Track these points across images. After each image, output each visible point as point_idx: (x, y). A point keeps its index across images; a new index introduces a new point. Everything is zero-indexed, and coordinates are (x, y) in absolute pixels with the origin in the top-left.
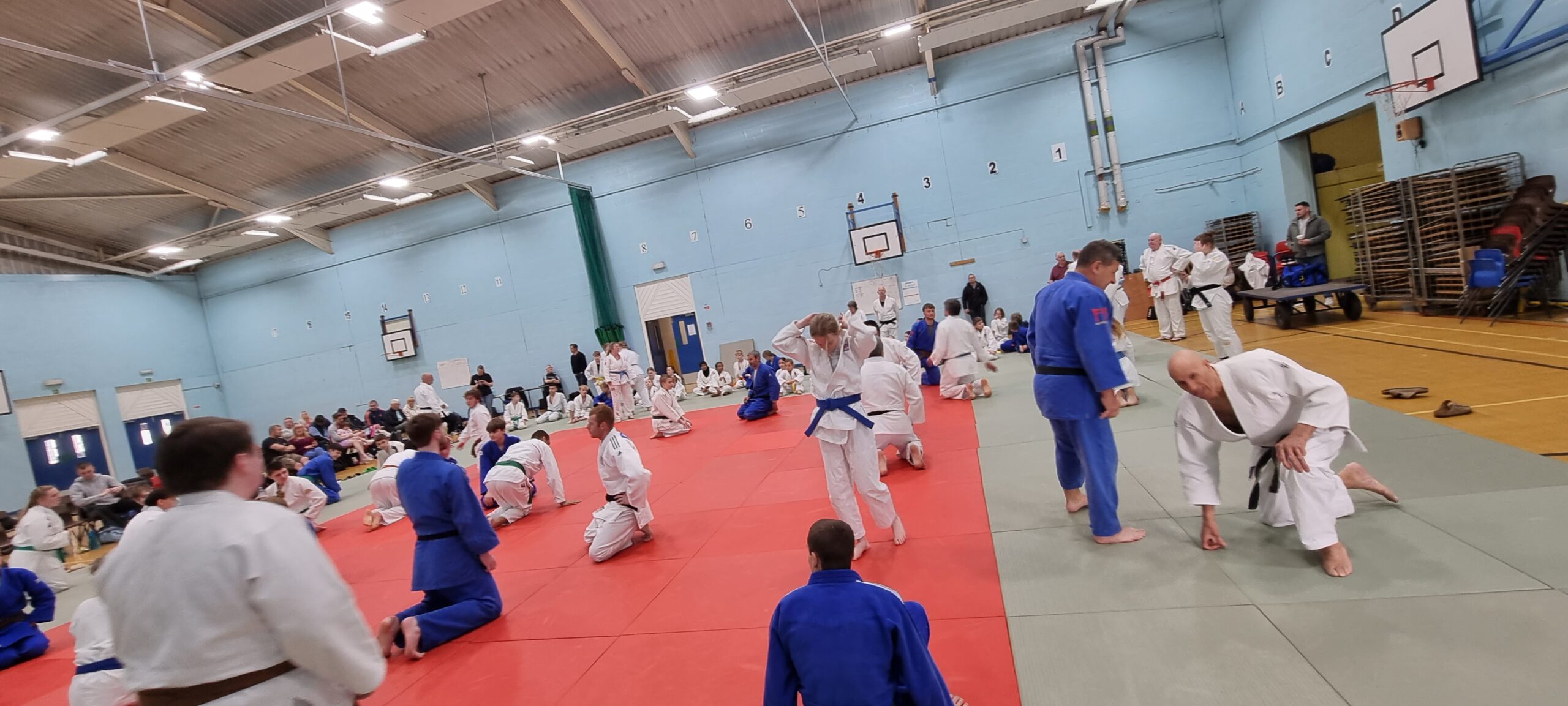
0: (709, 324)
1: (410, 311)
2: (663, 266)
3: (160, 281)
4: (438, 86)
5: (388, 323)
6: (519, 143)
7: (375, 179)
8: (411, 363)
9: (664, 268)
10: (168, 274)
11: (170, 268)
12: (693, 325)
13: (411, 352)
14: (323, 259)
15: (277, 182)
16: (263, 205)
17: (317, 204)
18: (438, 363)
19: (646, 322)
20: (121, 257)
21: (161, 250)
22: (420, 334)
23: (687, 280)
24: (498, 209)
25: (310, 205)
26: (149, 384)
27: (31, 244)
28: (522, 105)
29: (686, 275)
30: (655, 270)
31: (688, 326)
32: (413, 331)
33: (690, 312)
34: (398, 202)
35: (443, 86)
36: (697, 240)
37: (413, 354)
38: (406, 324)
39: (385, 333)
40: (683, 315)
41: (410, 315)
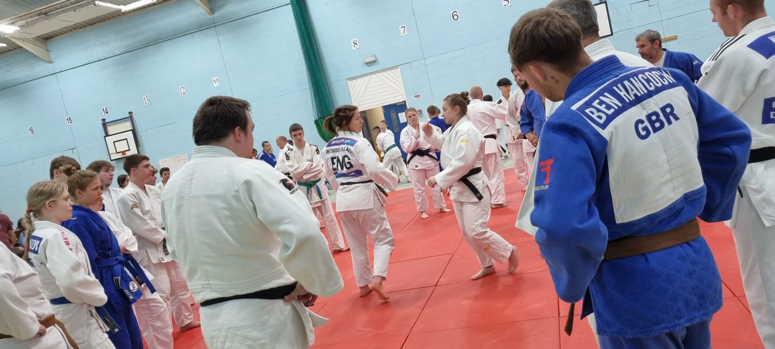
1: (130, 113)
2: (374, 60)
5: (111, 125)
9: (375, 61)
14: (42, 68)
17: (46, 14)
18: (160, 160)
22: (141, 134)
23: (397, 71)
24: (213, 13)
25: (39, 14)
30: (367, 64)
31: (399, 114)
32: (134, 131)
33: (401, 101)
36: (406, 34)
38: (127, 126)
39: (107, 135)
40: (395, 105)
41: (131, 117)
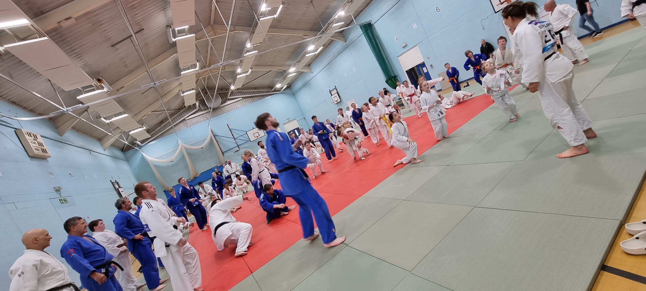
0: (431, 66)
1: (335, 86)
3: (283, 93)
4: (304, 12)
5: (331, 92)
6: (335, 19)
7: (306, 49)
8: (340, 104)
9: (406, 45)
10: (284, 90)
11: (283, 89)
12: (425, 67)
13: (339, 100)
14: (312, 75)
15: (289, 58)
16: (290, 66)
18: (347, 102)
19: (406, 71)
20: (273, 90)
21: (278, 86)
22: (340, 93)
23: (417, 47)
24: (346, 42)
25: (298, 62)
26: (289, 122)
27: (257, 92)
28: (330, 3)
29: (416, 45)
30: (403, 47)
31: (423, 68)
32: (338, 93)
33: (422, 62)
34: (316, 53)
35: (304, 11)
36: (416, 27)
37: (340, 101)
38: (335, 91)
39: (332, 95)
40: (420, 64)
41: (336, 88)
